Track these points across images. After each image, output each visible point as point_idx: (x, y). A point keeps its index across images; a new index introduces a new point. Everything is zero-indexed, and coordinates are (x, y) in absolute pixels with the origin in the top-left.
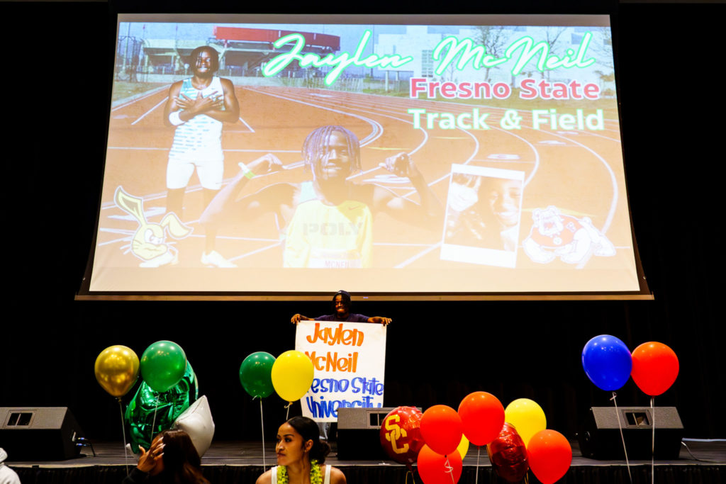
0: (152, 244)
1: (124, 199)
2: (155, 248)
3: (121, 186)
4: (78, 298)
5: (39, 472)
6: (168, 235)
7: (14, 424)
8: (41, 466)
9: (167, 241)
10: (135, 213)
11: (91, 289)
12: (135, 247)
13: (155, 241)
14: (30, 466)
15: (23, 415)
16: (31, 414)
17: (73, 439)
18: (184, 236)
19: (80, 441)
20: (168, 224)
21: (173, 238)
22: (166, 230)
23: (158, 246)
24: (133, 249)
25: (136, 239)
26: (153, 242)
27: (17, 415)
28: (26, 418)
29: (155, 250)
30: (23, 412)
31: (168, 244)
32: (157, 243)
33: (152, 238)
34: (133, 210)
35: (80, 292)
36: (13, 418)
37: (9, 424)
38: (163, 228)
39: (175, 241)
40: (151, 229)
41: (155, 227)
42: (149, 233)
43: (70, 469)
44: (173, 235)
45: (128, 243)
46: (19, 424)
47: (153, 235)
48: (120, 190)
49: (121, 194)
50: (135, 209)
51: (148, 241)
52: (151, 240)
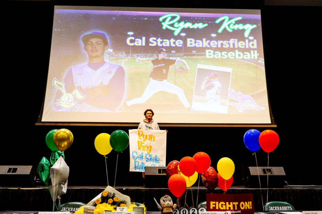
0: (69, 102)
1: (57, 83)
2: (69, 103)
3: (55, 78)
4: (37, 124)
5: (21, 191)
6: (75, 98)
7: (10, 172)
8: (21, 189)
9: (75, 101)
10: (61, 89)
11: (42, 121)
12: (61, 103)
13: (70, 101)
14: (17, 189)
15: (14, 169)
16: (17, 168)
17: (35, 179)
18: (82, 99)
19: (38, 180)
20: (75, 94)
21: (78, 99)
22: (74, 96)
23: (71, 103)
24: (60, 104)
25: (62, 100)
26: (69, 101)
27: (11, 169)
28: (15, 170)
29: (70, 104)
30: (14, 167)
31: (75, 102)
32: (70, 102)
33: (69, 99)
34: (60, 88)
35: (37, 122)
36: (10, 170)
37: (8, 172)
38: (73, 95)
39: (78, 101)
40: (68, 96)
41: (69, 95)
42: (67, 97)
43: (33, 190)
44: (77, 98)
45: (58, 101)
46: (12, 172)
47: (69, 98)
48: (55, 79)
49: (55, 81)
50: (61, 87)
51: (67, 100)
52: (68, 100)
